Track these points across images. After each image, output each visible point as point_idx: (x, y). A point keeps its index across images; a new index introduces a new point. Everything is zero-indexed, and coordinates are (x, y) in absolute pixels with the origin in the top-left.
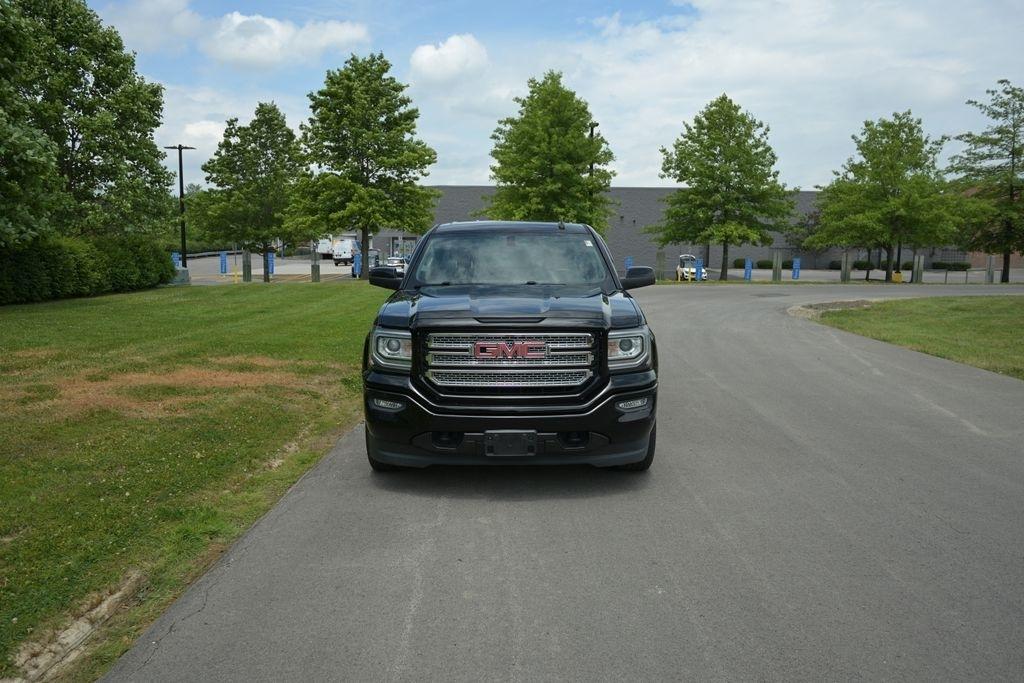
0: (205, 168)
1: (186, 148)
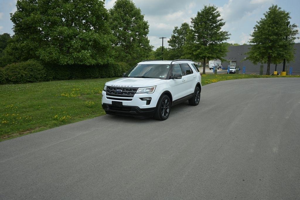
0: (168, 42)
1: (164, 38)
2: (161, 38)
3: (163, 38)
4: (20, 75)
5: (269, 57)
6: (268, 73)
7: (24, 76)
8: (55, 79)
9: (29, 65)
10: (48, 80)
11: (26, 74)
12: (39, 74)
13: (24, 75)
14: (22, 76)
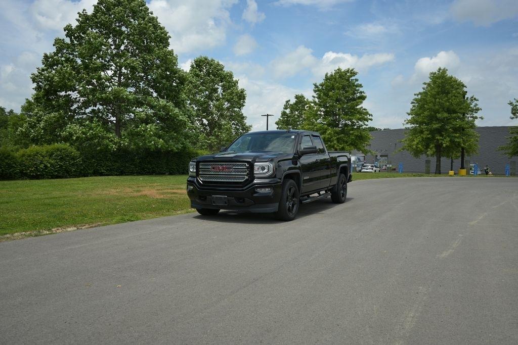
0: (277, 123)
1: (270, 115)
2: (265, 115)
3: (268, 115)
4: (43, 165)
5: (439, 147)
6: (438, 172)
7: (48, 167)
8: (97, 173)
9: (58, 150)
10: (85, 175)
11: (52, 164)
12: (73, 165)
13: (49, 165)
14: (46, 166)
